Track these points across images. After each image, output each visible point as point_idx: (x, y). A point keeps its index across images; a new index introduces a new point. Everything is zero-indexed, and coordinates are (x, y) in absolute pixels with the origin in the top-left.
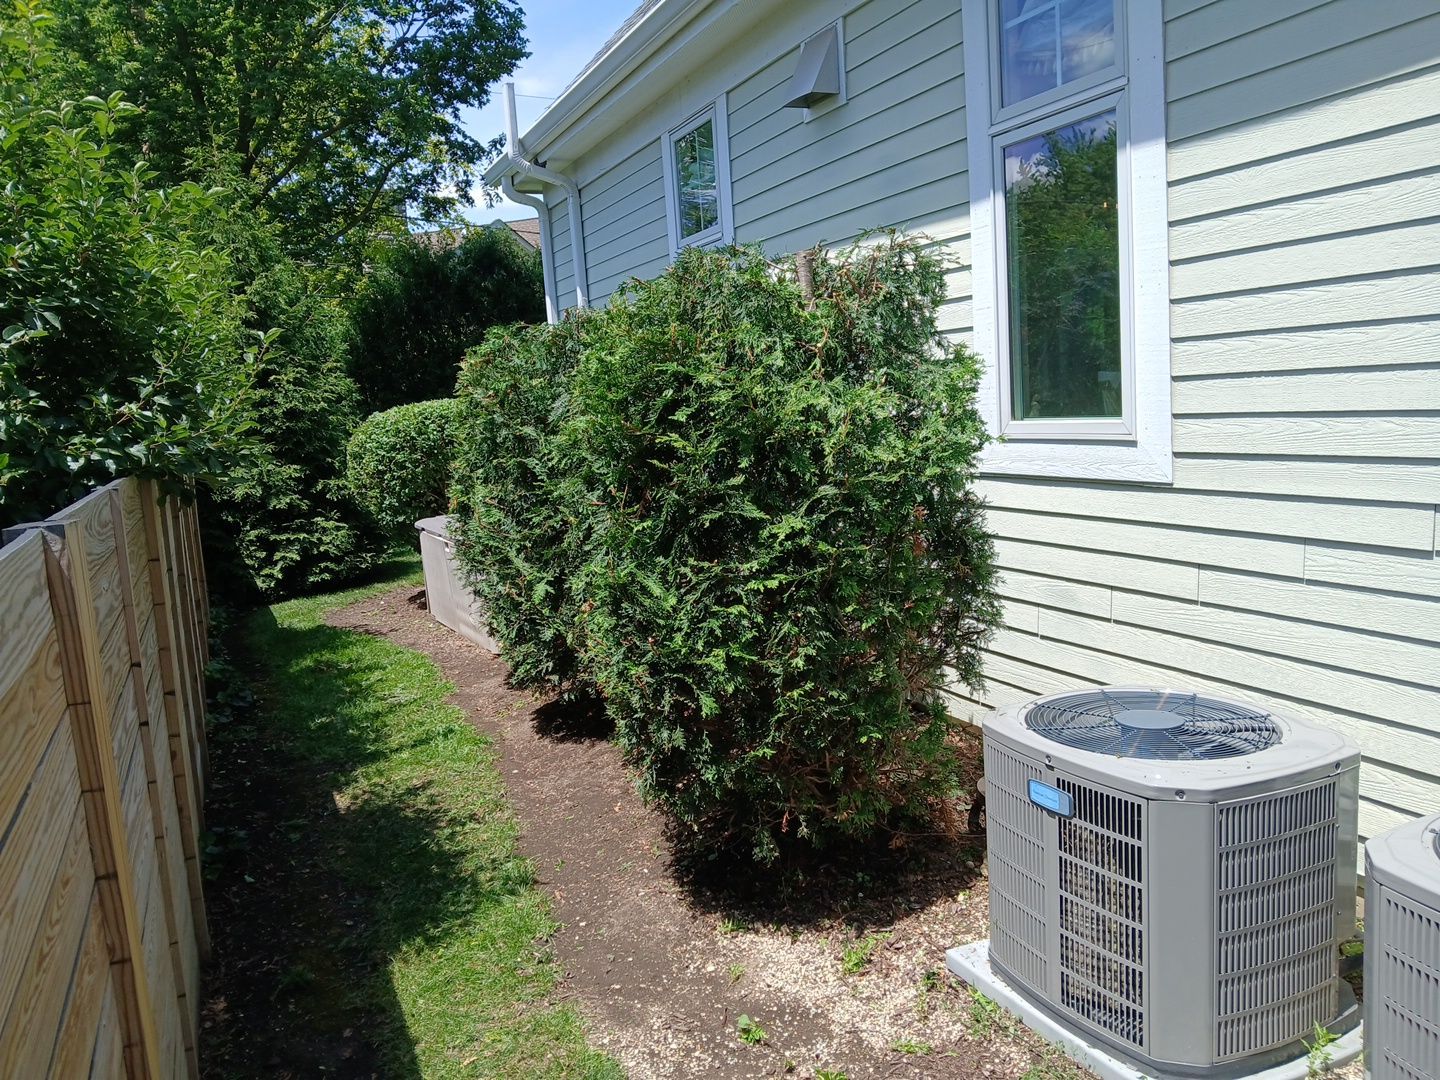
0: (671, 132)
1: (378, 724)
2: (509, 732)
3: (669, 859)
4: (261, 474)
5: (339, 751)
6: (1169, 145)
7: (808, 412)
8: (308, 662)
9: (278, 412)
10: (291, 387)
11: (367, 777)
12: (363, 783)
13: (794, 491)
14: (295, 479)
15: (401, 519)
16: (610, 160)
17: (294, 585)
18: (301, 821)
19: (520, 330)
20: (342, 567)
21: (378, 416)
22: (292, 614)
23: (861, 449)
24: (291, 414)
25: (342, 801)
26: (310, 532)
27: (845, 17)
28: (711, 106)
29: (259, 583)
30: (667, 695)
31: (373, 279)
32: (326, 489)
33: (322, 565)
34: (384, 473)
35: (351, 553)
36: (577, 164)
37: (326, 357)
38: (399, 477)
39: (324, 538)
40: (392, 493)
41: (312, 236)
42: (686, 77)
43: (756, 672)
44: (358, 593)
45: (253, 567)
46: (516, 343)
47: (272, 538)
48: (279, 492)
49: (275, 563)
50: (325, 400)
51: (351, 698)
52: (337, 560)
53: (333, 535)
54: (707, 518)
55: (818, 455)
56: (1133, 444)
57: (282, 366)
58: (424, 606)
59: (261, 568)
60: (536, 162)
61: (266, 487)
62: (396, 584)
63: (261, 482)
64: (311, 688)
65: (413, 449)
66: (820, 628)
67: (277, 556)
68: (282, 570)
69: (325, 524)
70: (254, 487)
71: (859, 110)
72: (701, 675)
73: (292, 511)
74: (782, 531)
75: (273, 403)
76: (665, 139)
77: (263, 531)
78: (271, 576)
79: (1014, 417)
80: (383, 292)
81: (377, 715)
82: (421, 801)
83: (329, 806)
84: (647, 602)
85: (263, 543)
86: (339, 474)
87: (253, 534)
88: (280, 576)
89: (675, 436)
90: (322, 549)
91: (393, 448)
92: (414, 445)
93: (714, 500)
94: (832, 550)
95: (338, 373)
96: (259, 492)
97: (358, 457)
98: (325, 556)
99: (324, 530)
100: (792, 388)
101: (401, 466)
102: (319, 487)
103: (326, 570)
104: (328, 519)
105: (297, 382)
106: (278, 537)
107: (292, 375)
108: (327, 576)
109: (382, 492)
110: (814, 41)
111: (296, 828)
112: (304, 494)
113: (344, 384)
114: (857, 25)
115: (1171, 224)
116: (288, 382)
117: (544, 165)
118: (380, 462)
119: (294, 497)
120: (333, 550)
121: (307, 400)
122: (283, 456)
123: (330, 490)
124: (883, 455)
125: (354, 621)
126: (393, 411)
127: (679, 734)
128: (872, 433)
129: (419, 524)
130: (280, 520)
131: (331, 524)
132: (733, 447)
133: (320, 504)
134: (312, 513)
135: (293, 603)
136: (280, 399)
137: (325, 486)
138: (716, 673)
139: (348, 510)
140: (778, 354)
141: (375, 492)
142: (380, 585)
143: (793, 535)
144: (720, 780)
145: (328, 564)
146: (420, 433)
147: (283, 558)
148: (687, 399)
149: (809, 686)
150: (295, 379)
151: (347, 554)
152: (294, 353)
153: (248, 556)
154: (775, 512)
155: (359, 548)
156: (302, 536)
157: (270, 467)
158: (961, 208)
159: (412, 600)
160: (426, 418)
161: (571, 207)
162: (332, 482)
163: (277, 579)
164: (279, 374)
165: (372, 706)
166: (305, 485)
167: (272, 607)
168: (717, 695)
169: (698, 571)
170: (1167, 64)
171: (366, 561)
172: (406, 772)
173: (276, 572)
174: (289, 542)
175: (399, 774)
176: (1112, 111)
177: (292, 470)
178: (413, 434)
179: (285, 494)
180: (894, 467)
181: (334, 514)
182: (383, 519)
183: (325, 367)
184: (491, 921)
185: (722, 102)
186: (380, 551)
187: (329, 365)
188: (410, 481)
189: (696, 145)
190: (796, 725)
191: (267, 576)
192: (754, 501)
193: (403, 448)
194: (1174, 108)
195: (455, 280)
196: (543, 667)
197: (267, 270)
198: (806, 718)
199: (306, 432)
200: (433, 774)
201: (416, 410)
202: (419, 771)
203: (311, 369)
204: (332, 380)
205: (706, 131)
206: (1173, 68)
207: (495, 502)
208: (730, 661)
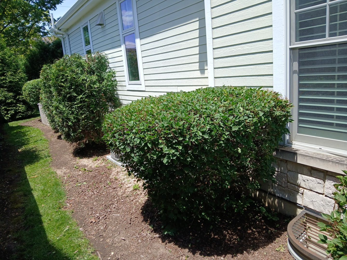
0: (82, 26)
1: (28, 140)
2: (53, 139)
3: (73, 151)
4: (4, 95)
5: (20, 144)
6: (140, 39)
7: (83, 80)
8: (15, 131)
9: (7, 81)
10: (10, 76)
11: (25, 147)
12: (24, 148)
13: (82, 92)
14: (12, 96)
15: (35, 103)
16: (73, 30)
17: (13, 118)
18: (12, 153)
19: (49, 65)
20: (24, 114)
21: (29, 82)
22: (12, 124)
23: (92, 85)
24: (10, 82)
25: (20, 150)
26: (16, 107)
27: (104, 11)
28: (87, 22)
29: (5, 118)
30: (65, 123)
31: (31, 50)
32: (19, 98)
33: (19, 114)
34: (30, 94)
35: (26, 111)
36: (68, 30)
37: (19, 69)
38: (33, 95)
39: (19, 108)
40: (32, 98)
41: (15, 41)
42: (83, 16)
43: (77, 119)
44: (28, 120)
45: (4, 115)
46: (48, 68)
47: (8, 108)
48: (9, 99)
49: (9, 114)
50: (18, 79)
51: (24, 136)
52: (23, 113)
53: (21, 108)
54: (68, 96)
55: (85, 86)
56: (141, 85)
57: (8, 71)
58: (41, 121)
59: (5, 115)
60: (59, 30)
61: (6, 98)
62: (36, 118)
63: (4, 97)
64: (15, 135)
65: (36, 89)
66: (87, 112)
67: (9, 112)
68: (10, 115)
69: (19, 105)
70: (3, 98)
71: (107, 27)
72: (69, 119)
73: (12, 103)
74: (79, 97)
75: (6, 80)
76: (81, 27)
77: (5, 107)
78: (8, 117)
79: (130, 81)
80: (33, 53)
81: (28, 138)
82: (34, 149)
83: (17, 151)
84: (60, 109)
85: (5, 110)
86: (22, 95)
87: (3, 108)
88: (10, 117)
89: (62, 83)
90: (19, 111)
91: (32, 88)
92: (36, 88)
93: (70, 93)
94: (88, 100)
95: (22, 73)
96: (4, 99)
97: (25, 90)
98: (20, 112)
99: (19, 107)
100: (82, 76)
101: (34, 92)
102: (18, 97)
103: (20, 115)
104: (20, 104)
105: (11, 75)
106: (9, 108)
107: (10, 73)
108: (20, 116)
109: (30, 98)
110: (100, 13)
111: (11, 154)
112: (14, 99)
113: (24, 75)
114: (106, 12)
115: (142, 51)
116: (9, 75)
117: (60, 30)
118: (29, 91)
119: (12, 100)
120: (22, 111)
121: (14, 79)
122: (9, 91)
123: (20, 98)
124: (95, 86)
125: (26, 125)
126: (31, 81)
127: (67, 129)
128: (94, 83)
129: (38, 104)
130: (9, 105)
131: (21, 105)
132: (72, 85)
133: (18, 101)
134: (16, 103)
135: (13, 122)
136: (7, 79)
137: (19, 97)
138: (72, 119)
139: (24, 102)
140: (80, 71)
141: (29, 98)
142: (33, 118)
143: (81, 98)
144: (74, 135)
145: (21, 114)
146: (37, 85)
147: (11, 113)
148: (64, 78)
149: (86, 120)
150: (11, 74)
151: (25, 111)
152: (10, 68)
153: (2, 113)
154: (79, 95)
155: (28, 110)
156: (14, 108)
157: (6, 93)
158: (120, 46)
159: (39, 120)
160: (39, 82)
161: (67, 39)
162: (20, 96)
163: (9, 117)
164: (7, 73)
165: (27, 137)
166: (15, 97)
167: (8, 123)
168: (72, 122)
169: (68, 104)
170: (139, 27)
171: (29, 113)
172: (32, 145)
173: (9, 116)
174: (12, 109)
175: (31, 146)
176: (134, 33)
177: (11, 94)
178: (36, 85)
179: (10, 99)
180: (97, 88)
181: (22, 103)
182: (31, 103)
183: (18, 71)
184: (41, 161)
185: (89, 22)
186: (32, 111)
187: (19, 71)
188: (36, 95)
189: (86, 29)
190: (84, 126)
191: (7, 117)
192: (75, 93)
193: (34, 88)
194: (140, 33)
195: (51, 50)
196: (56, 126)
197: (3, 50)
198: (86, 125)
199: (14, 86)
200: (37, 145)
201: (36, 80)
202: (34, 145)
203: (15, 72)
204: (20, 74)
205: (87, 27)
206: (140, 27)
207: (46, 97)
208: (74, 117)
